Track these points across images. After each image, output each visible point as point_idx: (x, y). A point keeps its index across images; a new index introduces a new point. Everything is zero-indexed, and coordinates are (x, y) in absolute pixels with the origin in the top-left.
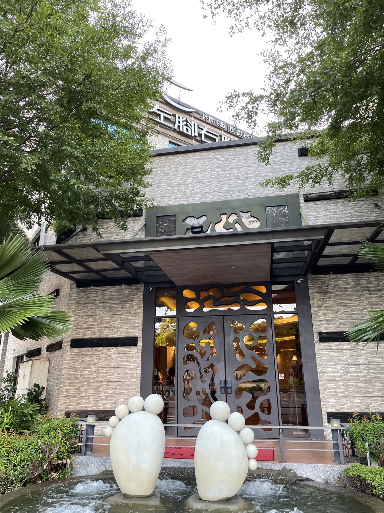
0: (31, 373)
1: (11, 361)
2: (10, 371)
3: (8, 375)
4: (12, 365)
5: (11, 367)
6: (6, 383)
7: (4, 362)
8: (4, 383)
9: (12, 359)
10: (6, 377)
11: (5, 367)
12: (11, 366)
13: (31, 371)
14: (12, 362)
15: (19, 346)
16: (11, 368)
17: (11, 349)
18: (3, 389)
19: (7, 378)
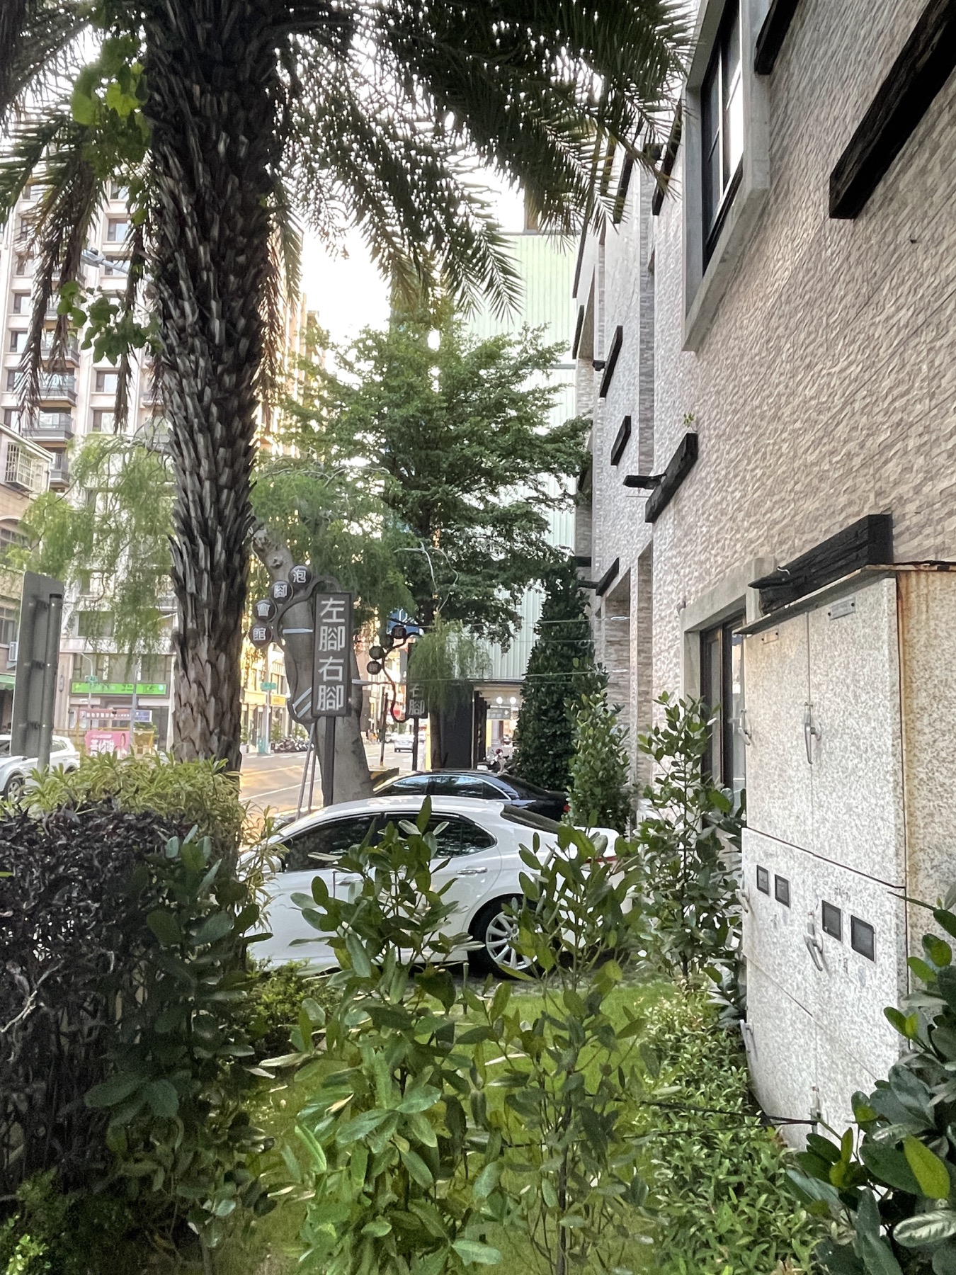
0: (906, 731)
1: (676, 655)
2: (678, 695)
3: (673, 714)
4: (680, 671)
5: (681, 679)
6: (667, 760)
7: (650, 664)
8: (658, 756)
9: (680, 644)
10: (664, 726)
11: (655, 681)
12: (676, 676)
13: (905, 687)
14: (681, 660)
15: (700, 579)
16: (681, 685)
17: (668, 605)
18: (657, 789)
19: (666, 735)
